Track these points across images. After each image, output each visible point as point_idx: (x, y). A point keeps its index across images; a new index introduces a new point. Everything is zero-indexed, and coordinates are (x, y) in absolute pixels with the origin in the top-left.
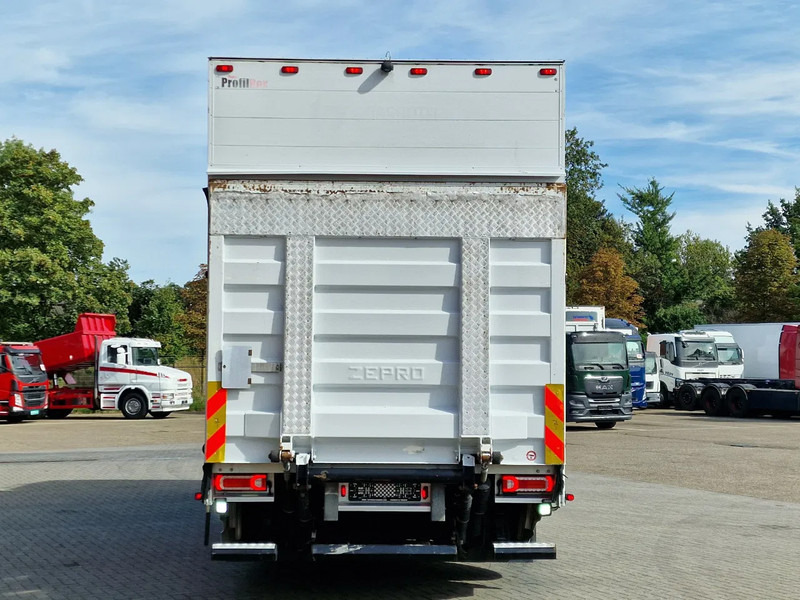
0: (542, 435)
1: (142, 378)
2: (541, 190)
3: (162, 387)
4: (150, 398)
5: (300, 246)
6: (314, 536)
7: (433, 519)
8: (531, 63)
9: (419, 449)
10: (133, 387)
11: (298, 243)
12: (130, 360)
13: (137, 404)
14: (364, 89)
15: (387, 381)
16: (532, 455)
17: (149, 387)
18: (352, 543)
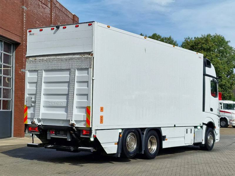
0: (86, 120)
1: (227, 114)
2: (88, 55)
3: (232, 117)
4: (228, 121)
5: (41, 72)
6: (55, 144)
7: (67, 140)
8: (87, 23)
9: (63, 122)
10: (223, 117)
11: (40, 72)
12: (223, 108)
13: (225, 123)
14: (54, 33)
15: (56, 105)
16: (85, 125)
17: (228, 117)
18: (51, 145)
